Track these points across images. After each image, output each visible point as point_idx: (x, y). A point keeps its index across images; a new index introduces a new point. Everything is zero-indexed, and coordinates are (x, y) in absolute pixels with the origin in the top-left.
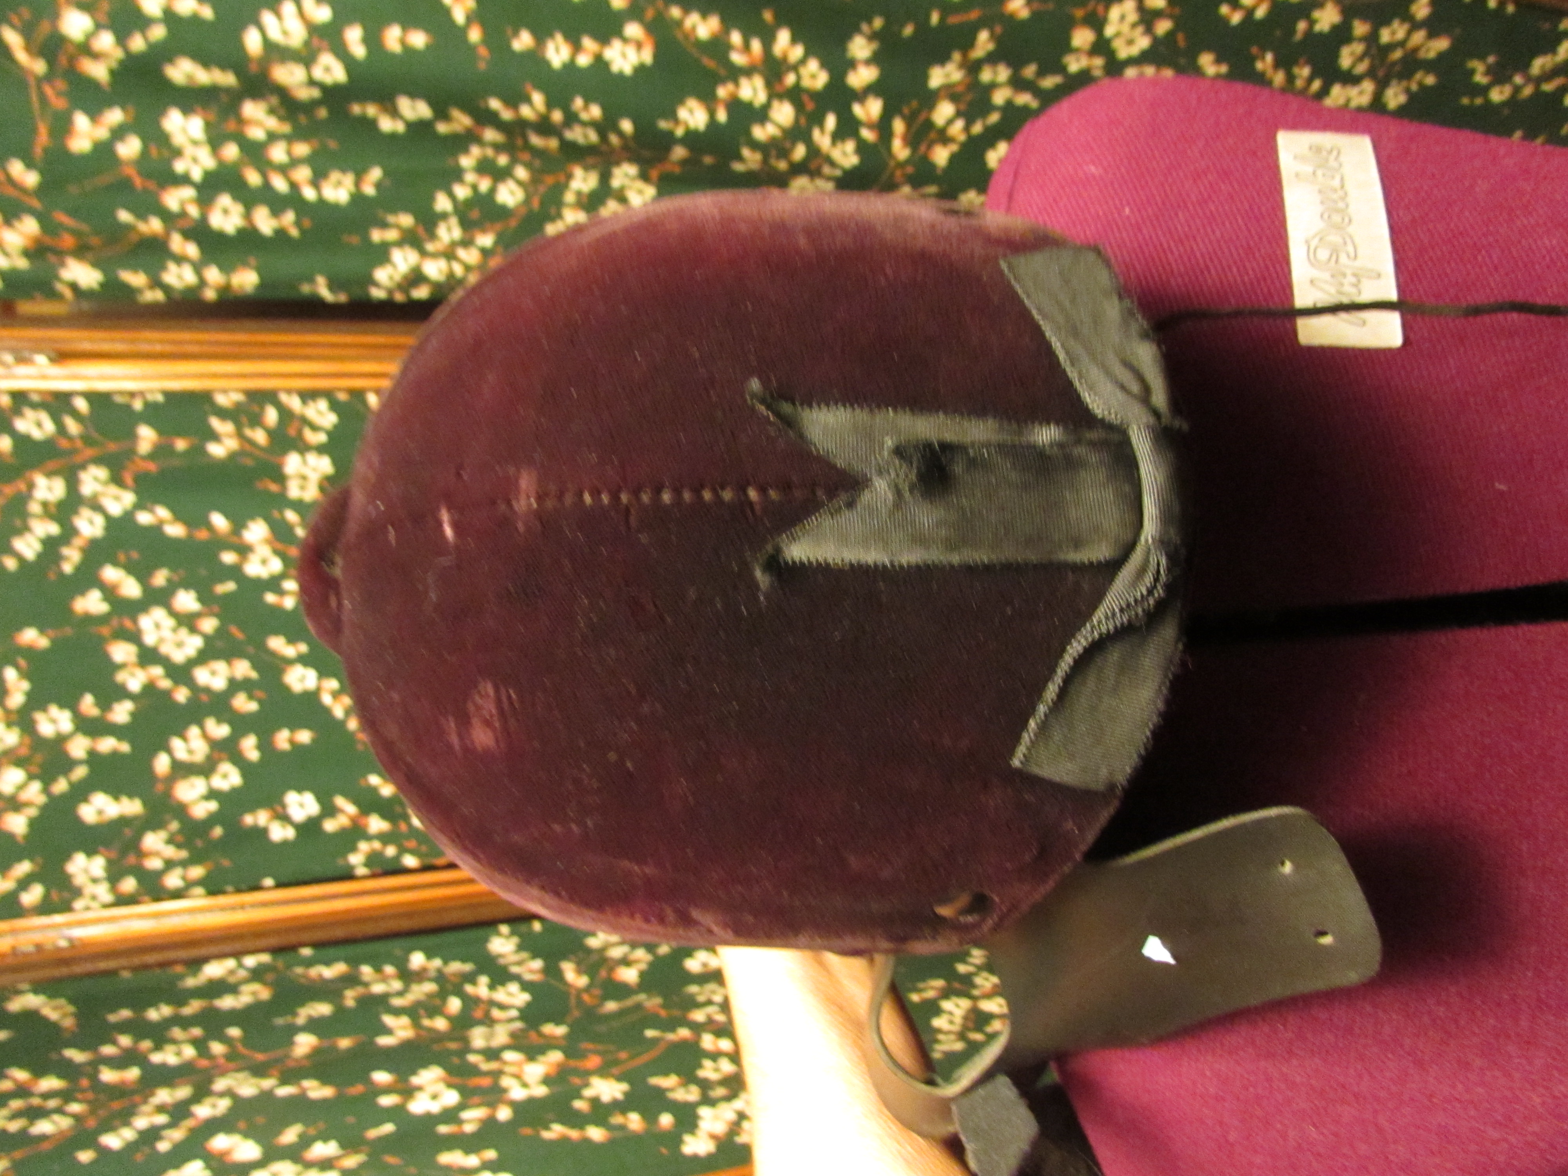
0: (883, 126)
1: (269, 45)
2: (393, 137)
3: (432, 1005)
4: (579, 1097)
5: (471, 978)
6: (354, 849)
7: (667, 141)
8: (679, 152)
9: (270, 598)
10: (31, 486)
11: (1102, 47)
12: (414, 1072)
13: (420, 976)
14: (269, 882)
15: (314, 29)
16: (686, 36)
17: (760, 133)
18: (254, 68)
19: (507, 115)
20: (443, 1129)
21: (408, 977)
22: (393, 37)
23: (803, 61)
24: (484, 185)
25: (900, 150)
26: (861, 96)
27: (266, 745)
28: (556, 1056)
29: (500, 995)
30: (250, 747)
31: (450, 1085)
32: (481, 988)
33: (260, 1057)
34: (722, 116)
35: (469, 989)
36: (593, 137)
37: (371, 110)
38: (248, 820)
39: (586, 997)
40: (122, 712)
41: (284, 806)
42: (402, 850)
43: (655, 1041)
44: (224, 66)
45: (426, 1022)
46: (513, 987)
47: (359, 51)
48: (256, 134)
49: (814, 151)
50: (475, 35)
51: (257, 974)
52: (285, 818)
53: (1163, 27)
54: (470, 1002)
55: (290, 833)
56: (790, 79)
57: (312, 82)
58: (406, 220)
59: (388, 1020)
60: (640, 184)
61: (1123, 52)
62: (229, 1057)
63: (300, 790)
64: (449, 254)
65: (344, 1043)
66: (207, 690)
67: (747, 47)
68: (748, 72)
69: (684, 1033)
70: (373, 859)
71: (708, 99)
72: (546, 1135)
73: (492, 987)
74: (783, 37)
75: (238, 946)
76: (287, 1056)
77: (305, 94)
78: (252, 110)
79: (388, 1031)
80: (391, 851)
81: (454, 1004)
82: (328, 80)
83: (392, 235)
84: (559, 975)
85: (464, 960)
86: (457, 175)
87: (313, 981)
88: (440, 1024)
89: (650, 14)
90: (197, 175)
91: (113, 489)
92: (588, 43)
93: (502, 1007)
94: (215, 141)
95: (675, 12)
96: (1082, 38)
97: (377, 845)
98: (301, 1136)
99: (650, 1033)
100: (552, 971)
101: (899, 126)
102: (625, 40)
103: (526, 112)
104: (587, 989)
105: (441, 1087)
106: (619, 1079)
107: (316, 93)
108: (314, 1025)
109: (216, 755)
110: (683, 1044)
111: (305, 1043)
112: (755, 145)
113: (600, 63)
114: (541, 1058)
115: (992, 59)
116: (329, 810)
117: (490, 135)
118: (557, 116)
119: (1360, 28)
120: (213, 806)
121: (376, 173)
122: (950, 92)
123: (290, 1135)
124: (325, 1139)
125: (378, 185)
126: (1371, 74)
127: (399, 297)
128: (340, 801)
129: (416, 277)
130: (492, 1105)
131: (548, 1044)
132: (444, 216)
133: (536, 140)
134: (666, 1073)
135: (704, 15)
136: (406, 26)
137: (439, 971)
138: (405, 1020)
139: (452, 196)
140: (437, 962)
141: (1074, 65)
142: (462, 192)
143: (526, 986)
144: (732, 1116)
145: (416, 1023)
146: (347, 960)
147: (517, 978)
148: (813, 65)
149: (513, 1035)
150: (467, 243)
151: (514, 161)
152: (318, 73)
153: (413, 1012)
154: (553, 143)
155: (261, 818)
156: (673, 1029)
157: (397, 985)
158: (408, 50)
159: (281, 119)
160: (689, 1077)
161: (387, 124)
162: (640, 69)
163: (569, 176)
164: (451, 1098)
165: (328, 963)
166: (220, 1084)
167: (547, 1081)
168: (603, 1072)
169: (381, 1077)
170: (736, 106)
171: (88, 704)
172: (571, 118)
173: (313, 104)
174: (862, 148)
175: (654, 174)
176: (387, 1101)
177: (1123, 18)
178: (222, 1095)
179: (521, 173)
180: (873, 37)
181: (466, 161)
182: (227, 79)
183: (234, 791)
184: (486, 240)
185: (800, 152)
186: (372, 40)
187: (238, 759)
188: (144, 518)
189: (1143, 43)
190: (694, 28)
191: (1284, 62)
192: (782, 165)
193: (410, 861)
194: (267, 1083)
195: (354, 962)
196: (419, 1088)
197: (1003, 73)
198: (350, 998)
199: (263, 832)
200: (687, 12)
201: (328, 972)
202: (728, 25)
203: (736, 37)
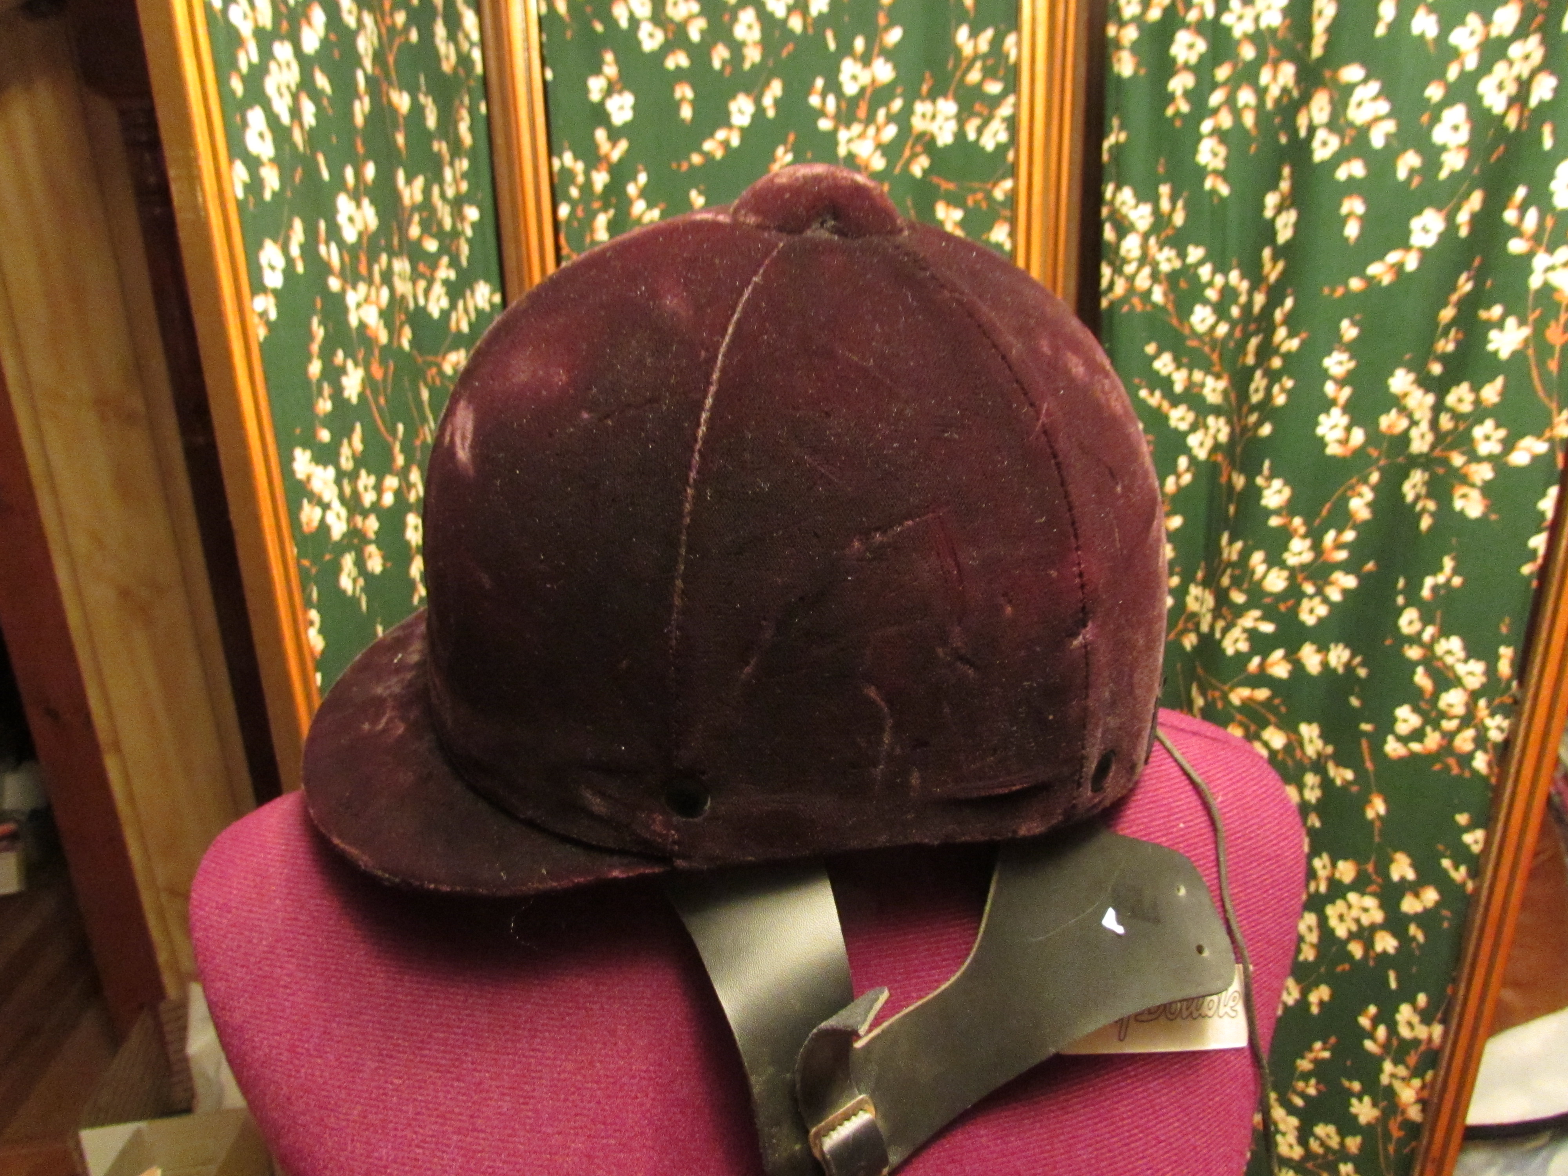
0: (1262, 679)
1: (1350, 88)
2: (1261, 207)
3: (430, 225)
4: (346, 356)
5: (454, 263)
6: (576, 158)
7: (1251, 470)
8: (1239, 481)
9: (819, 83)
11: (1337, 890)
12: (373, 202)
13: (458, 214)
14: (549, 75)
15: (1363, 132)
16: (1352, 488)
17: (1257, 558)
18: (1327, 74)
19: (1278, 315)
20: (322, 225)
21: (457, 204)
22: (1354, 206)
23: (1326, 600)
24: (1211, 294)
25: (1239, 695)
26: (1292, 657)
27: (680, 75)
28: (383, 337)
29: (438, 289)
30: (678, 60)
31: (360, 235)
32: (445, 272)
33: (391, 60)
34: (1274, 522)
35: (445, 260)
36: (1256, 398)
37: (1285, 185)
38: (609, 57)
39: (434, 370)
41: (620, 92)
42: (573, 204)
43: (393, 432)
44: (1328, 46)
45: (416, 218)
46: (445, 303)
47: (1341, 174)
48: (1265, 76)
49: (1239, 611)
50: (1355, 284)
51: (464, 60)
52: (609, 91)
53: (1356, 950)
54: (433, 261)
55: (595, 96)
56: (1309, 588)
57: (1312, 130)
58: (1179, 219)
59: (419, 182)
60: (1209, 443)
61: (1331, 911)
62: (392, 30)
63: (635, 108)
64: (1144, 259)
65: (400, 139)
66: (734, 19)
67: (1339, 546)
68: (1317, 547)
69: (400, 460)
70: (568, 174)
71: (1290, 509)
72: (315, 321)
73: (446, 282)
74: (1350, 582)
75: (491, 43)
76: (390, 84)
77: (1302, 121)
78: (1288, 71)
79: (409, 181)
80: (574, 192)
81: (431, 245)
82: (1316, 144)
83: (1165, 205)
84: (455, 347)
85: (469, 259)
86: (1221, 268)
87: (456, 112)
88: (415, 231)
89: (1374, 453)
90: (1227, 19)
92: (1346, 392)
93: (427, 292)
94: (1258, 38)
95: (1375, 477)
96: (1346, 871)
97: (581, 179)
98: (322, 92)
99: (401, 427)
100: (458, 341)
101: (1262, 694)
102: (1348, 429)
103: (1281, 332)
104: (441, 372)
105: (360, 226)
106: (361, 396)
107: (1303, 133)
108: (417, 110)
109: (671, 27)
110: (391, 458)
111: (402, 101)
112: (1245, 555)
113: (1327, 404)
114: (382, 323)
115: (1326, 784)
116: (614, 135)
117: (1259, 299)
118: (1276, 363)
119: (1353, 1143)
120: (624, 24)
121: (1224, 190)
122: (1295, 744)
123: (322, 81)
124: (317, 116)
125: (1213, 192)
126: (1309, 1154)
127: (1105, 211)
128: (623, 145)
129: (1123, 228)
130: (342, 275)
131: (393, 331)
132: (1182, 255)
133: (1254, 342)
134: (364, 441)
135: (1371, 505)
136: (1364, 218)
137: (461, 234)
138: (419, 197)
139: (1201, 263)
140: (469, 232)
141: (1320, 864)
142: (1205, 272)
143: (445, 314)
144: (326, 499)
145: (415, 208)
146: (474, 147)
147: (453, 306)
148: (1322, 610)
149: (403, 297)
150: (1155, 276)
151: (1233, 324)
152: (1321, 134)
153: (427, 205)
154: (1250, 360)
155: (611, 70)
156: (402, 450)
157: (450, 193)
158: (1344, 220)
159: (1278, 102)
160: (360, 462)
161: (1271, 200)
162: (1321, 443)
163: (1218, 377)
164: (350, 235)
165: (472, 129)
166: (368, 19)
167: (362, 325)
168: (368, 381)
169: (370, 171)
170: (1284, 535)
172: (1273, 377)
173: (1293, 131)
174: (1242, 659)
175: (1219, 458)
176: (349, 173)
177: (1366, 910)
178: (359, 21)
179: (1222, 329)
180: (1348, 667)
181: (1234, 276)
182: (1317, 50)
183: (638, 43)
184: (1158, 295)
185: (1238, 598)
186: (1352, 186)
187: (667, 48)
189: (1341, 932)
190: (1360, 495)
191: (1321, 1069)
192: (1226, 581)
193: (564, 211)
194: (368, 63)
195: (471, 153)
196: (359, 205)
197: (1312, 795)
198: (441, 147)
199: (597, 70)
200: (1374, 489)
201: (464, 128)
202: (1362, 528)
203: (1349, 536)
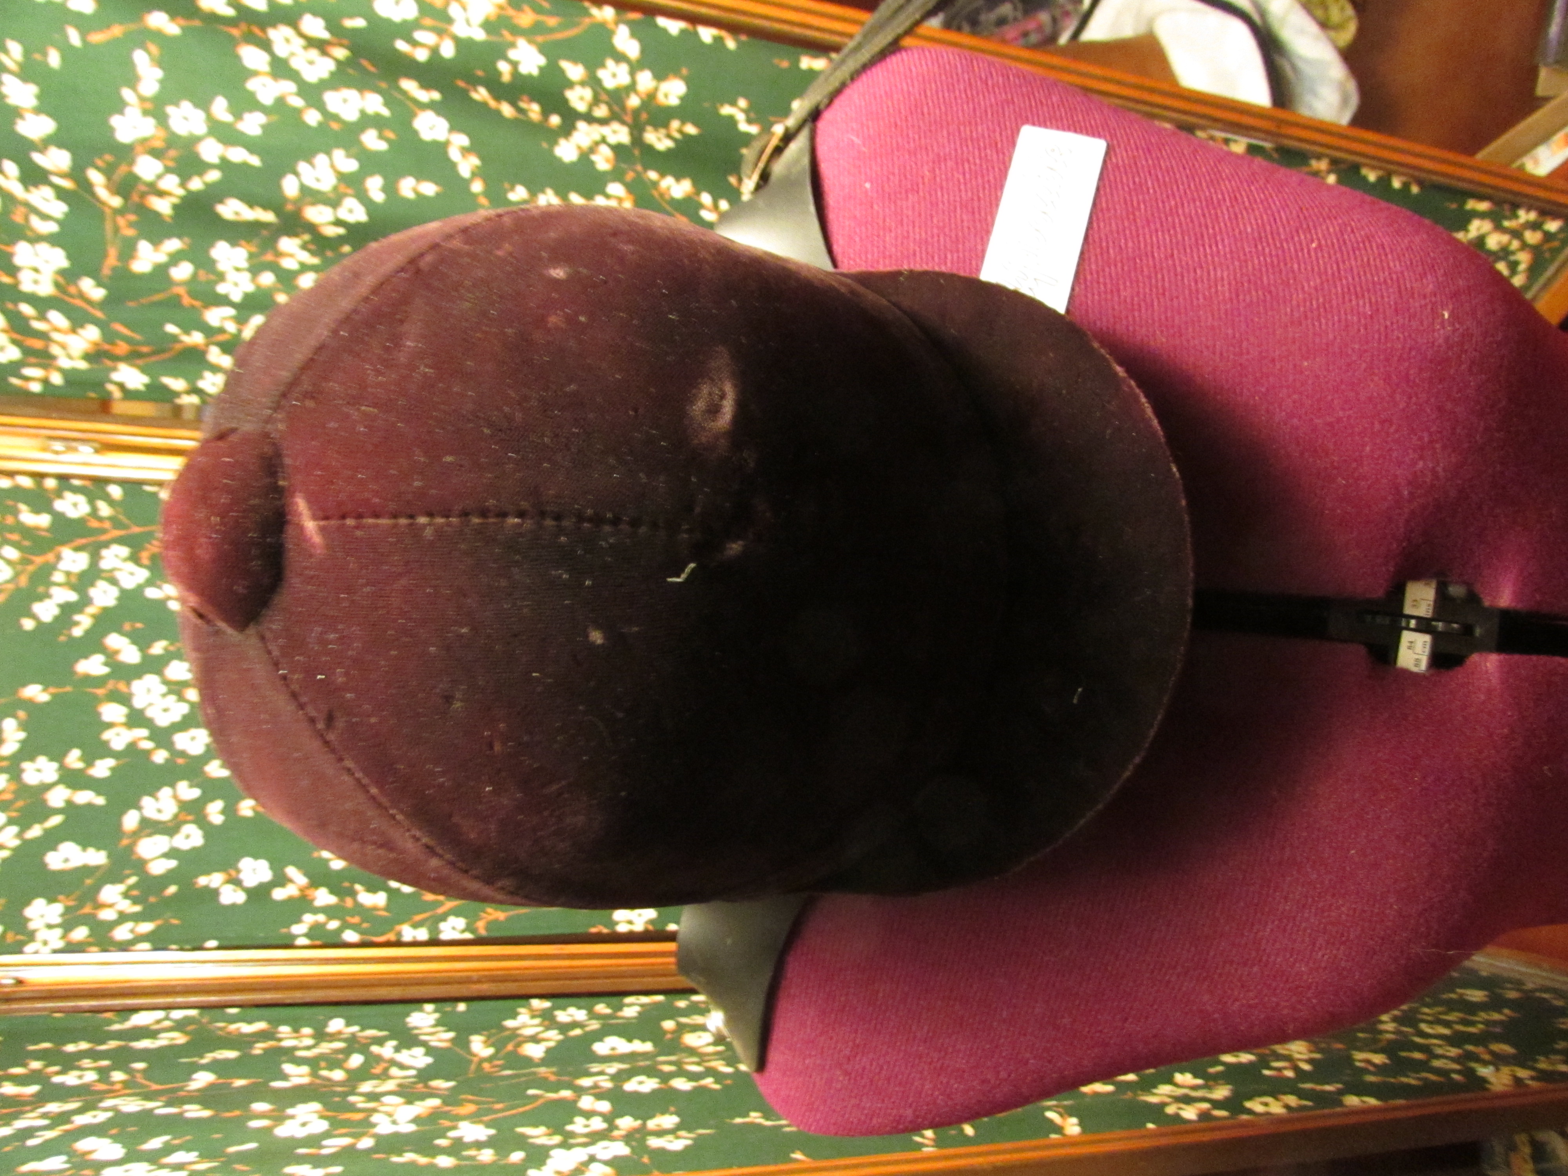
1: (305, 190)
3: (335, 1060)
4: (444, 1136)
5: (380, 1042)
6: (298, 921)
10: (59, 558)
12: (292, 1105)
13: (333, 1037)
14: (212, 943)
15: (343, 178)
16: (662, 195)
18: (290, 207)
20: (301, 1151)
21: (321, 1036)
22: (408, 187)
27: (230, 811)
28: (433, 1103)
29: (404, 1056)
30: (215, 812)
31: (322, 1117)
32: (387, 1050)
33: (155, 1087)
35: (375, 1049)
38: (202, 881)
39: (486, 1066)
40: (102, 768)
41: (238, 871)
42: (345, 926)
43: (534, 1098)
44: (266, 207)
45: (324, 1073)
46: (419, 1051)
47: (378, 197)
48: (289, 264)
50: (477, 187)
51: (180, 1026)
52: (236, 882)
54: (372, 1060)
55: (240, 898)
57: (338, 223)
59: (288, 1068)
62: (126, 1084)
63: (256, 857)
65: (239, 1083)
66: (183, 754)
67: (716, 207)
69: (566, 1094)
70: (315, 932)
72: (395, 1159)
73: (397, 1049)
75: (169, 1000)
76: (181, 1089)
77: (332, 231)
78: (288, 244)
79: (285, 1077)
80: (333, 925)
81: (356, 1060)
82: (351, 219)
84: (466, 1045)
85: (381, 1030)
87: (229, 1033)
88: (338, 1075)
89: (631, 175)
90: (237, 297)
91: (131, 566)
93: (402, 1067)
94: (255, 270)
95: (653, 175)
97: (321, 918)
98: (167, 1144)
99: (531, 1092)
100: (462, 1041)
102: (608, 194)
104: (490, 1059)
105: (314, 1118)
106: (488, 1125)
107: (341, 231)
108: (215, 1066)
109: (182, 817)
110: (562, 1101)
111: (202, 1079)
114: (418, 1103)
116: (281, 880)
120: (173, 864)
123: (156, 1143)
124: (189, 1150)
128: (291, 871)
130: (358, 1136)
131: (431, 1094)
134: (536, 1125)
135: (678, 178)
136: (419, 178)
137: (353, 1035)
138: (305, 1069)
140: (355, 1029)
143: (430, 1051)
144: (584, 1158)
145: (314, 1074)
146: (269, 1022)
147: (424, 1044)
149: (400, 1085)
152: (343, 213)
153: (314, 1063)
155: (215, 880)
156: (556, 1091)
157: (310, 1042)
158: (420, 196)
159: (313, 253)
160: (557, 1128)
164: (320, 1127)
165: (250, 1022)
166: (109, 1103)
167: (416, 1120)
168: (474, 1118)
169: (260, 1107)
171: (74, 759)
173: (340, 240)
176: (256, 1123)
178: (106, 1109)
182: (268, 217)
183: (194, 850)
186: (390, 189)
187: (202, 821)
188: (152, 593)
190: (668, 189)
193: (350, 936)
194: (149, 1105)
195: (275, 1023)
196: (292, 1117)
198: (259, 1048)
199: (214, 893)
200: (663, 175)
201: (247, 1028)
202: (698, 187)
203: (706, 198)
